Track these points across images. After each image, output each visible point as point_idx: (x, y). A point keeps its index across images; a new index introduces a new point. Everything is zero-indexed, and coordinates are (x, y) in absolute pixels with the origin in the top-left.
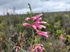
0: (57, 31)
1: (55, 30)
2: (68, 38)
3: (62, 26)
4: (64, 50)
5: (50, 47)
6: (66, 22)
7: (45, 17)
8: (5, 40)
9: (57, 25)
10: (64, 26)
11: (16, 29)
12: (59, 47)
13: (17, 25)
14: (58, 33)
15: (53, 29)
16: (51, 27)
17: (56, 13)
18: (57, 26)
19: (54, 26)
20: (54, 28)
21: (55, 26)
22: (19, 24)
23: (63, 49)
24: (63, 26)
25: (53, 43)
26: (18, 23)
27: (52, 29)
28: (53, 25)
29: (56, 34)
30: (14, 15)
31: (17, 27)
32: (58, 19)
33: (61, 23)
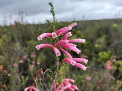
0: (100, 54)
1: (97, 53)
2: (119, 66)
3: (108, 44)
4: (112, 87)
5: (86, 83)
6: (116, 38)
7: (78, 28)
8: (7, 70)
9: (99, 43)
10: (112, 45)
11: (25, 51)
12: (102, 83)
13: (27, 42)
14: (101, 57)
15: (93, 51)
16: (90, 46)
17: (98, 21)
18: (100, 46)
19: (94, 45)
20: (95, 48)
21: (96, 45)
22: (31, 42)
23: (110, 87)
24: (110, 46)
25: (92, 76)
26: (30, 39)
27: (91, 49)
28: (92, 44)
29: (99, 60)
30: (23, 25)
31: (28, 47)
32: (101, 32)
33: (107, 39)
